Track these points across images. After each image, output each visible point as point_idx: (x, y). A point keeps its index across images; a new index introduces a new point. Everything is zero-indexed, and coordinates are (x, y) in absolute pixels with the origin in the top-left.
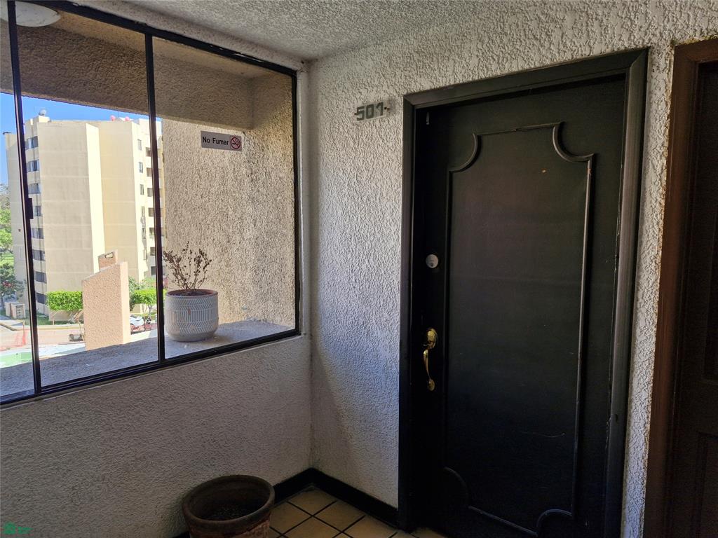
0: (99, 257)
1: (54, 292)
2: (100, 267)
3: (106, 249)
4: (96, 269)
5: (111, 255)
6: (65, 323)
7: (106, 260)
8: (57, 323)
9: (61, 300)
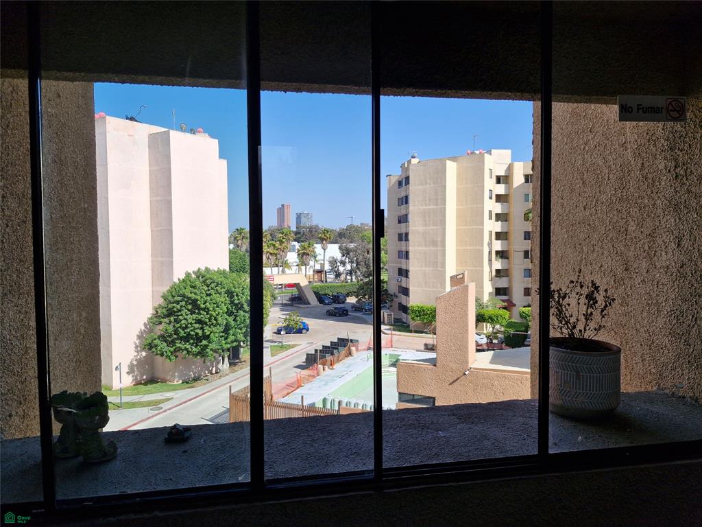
0: (451, 277)
1: (414, 305)
2: (452, 286)
3: (457, 270)
4: (448, 288)
5: (461, 276)
6: (422, 332)
7: (457, 280)
8: (416, 332)
9: (419, 312)
